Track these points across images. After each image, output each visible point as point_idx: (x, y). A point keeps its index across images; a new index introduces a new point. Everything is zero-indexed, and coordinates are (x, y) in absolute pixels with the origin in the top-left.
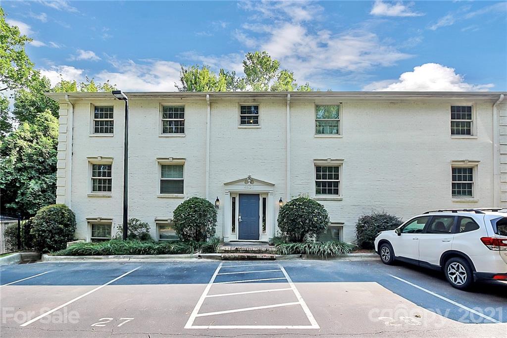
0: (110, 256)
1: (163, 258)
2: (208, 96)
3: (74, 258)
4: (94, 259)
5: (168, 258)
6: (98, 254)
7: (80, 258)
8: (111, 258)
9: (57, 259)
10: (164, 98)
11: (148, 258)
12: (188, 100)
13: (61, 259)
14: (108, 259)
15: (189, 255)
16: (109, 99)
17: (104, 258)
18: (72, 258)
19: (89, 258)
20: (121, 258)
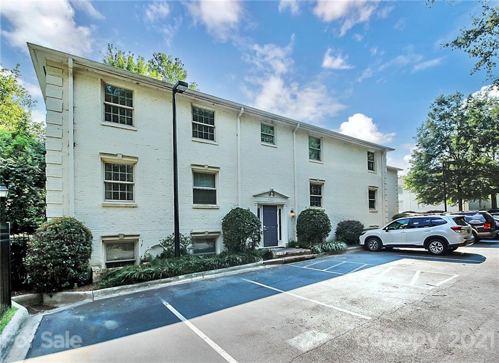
0: (180, 277)
1: (235, 270)
2: (243, 109)
3: (134, 287)
4: (162, 283)
5: (239, 269)
6: (164, 276)
7: (142, 286)
8: (183, 279)
9: (106, 293)
10: (197, 99)
11: (221, 272)
12: (220, 107)
13: (115, 292)
14: (179, 280)
15: (255, 264)
16: (130, 80)
17: (174, 280)
18: (130, 288)
19: (156, 283)
20: (193, 277)
